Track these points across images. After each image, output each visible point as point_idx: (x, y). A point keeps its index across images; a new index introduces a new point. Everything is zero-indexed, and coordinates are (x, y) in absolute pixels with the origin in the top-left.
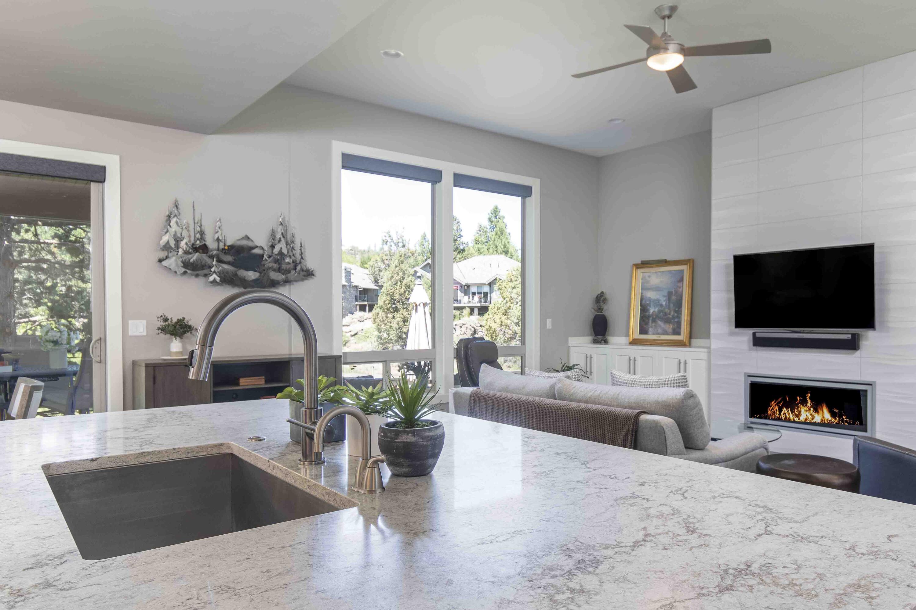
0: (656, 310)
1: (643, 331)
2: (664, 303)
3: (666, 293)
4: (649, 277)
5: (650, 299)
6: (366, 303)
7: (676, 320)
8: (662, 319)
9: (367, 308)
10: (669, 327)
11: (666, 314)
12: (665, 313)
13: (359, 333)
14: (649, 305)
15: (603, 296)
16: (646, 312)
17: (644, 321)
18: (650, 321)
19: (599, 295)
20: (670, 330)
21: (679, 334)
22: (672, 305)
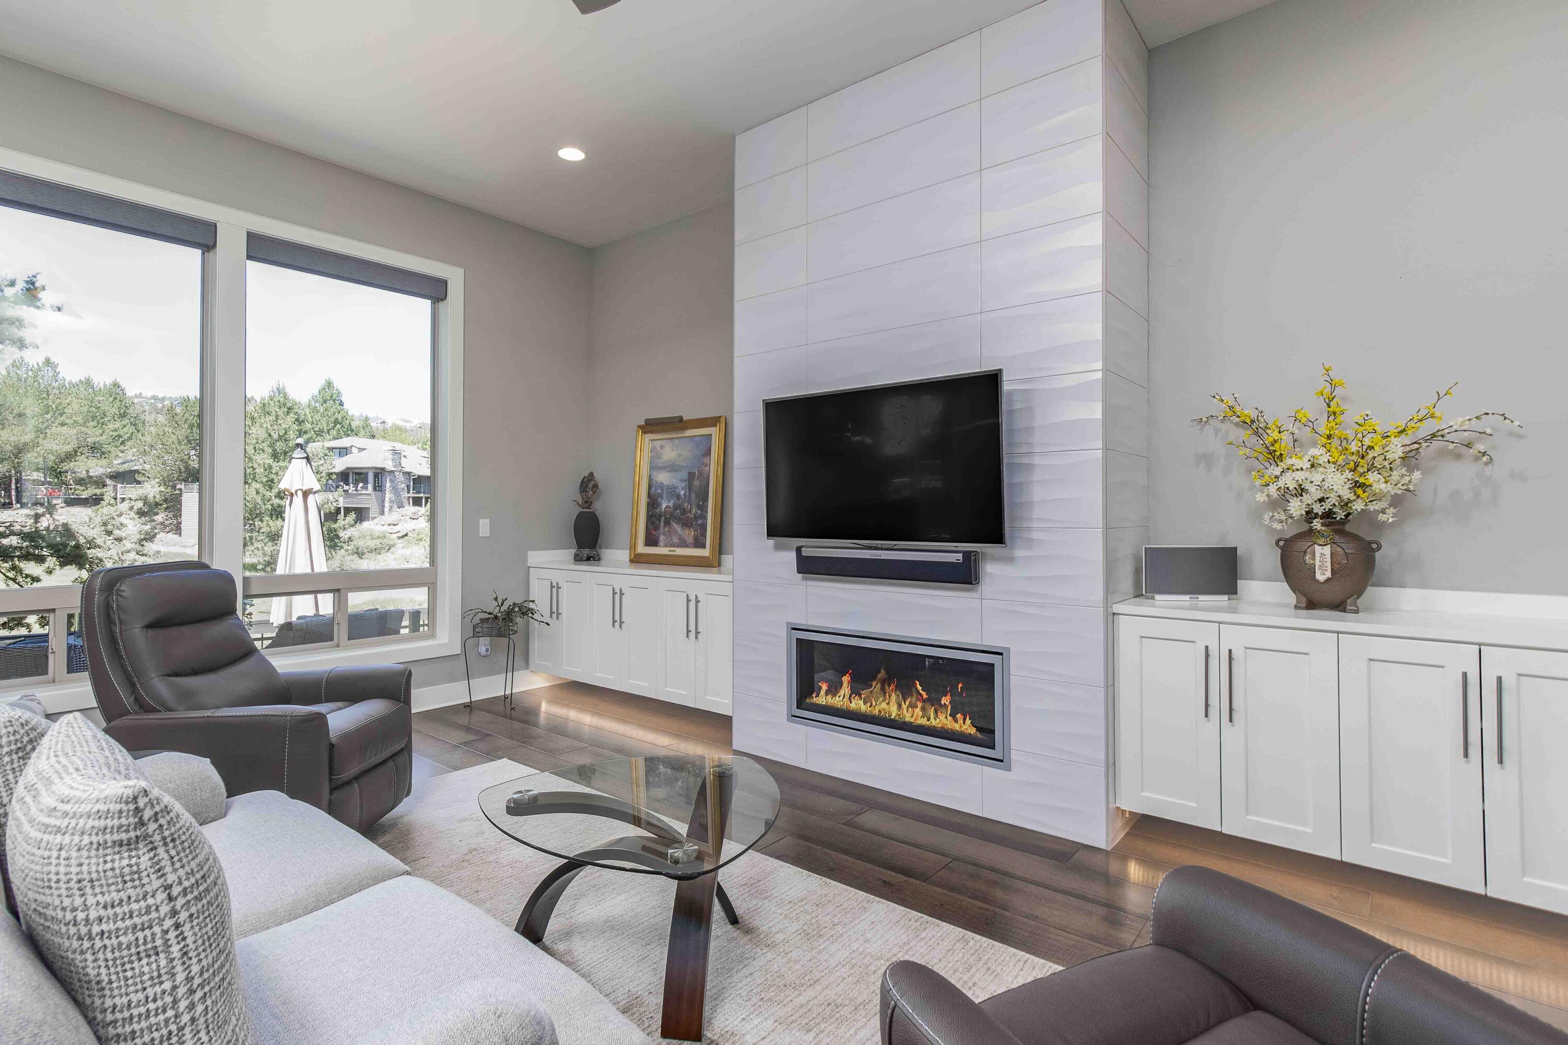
0: (671, 504)
1: (651, 541)
2: (682, 493)
3: (685, 476)
4: (662, 447)
5: (662, 486)
6: (422, 495)
7: (700, 522)
8: (679, 520)
9: (424, 501)
10: (689, 535)
11: (684, 512)
12: (684, 510)
13: (410, 534)
14: (661, 495)
15: (591, 480)
16: (656, 508)
17: (653, 523)
18: (662, 524)
19: (586, 480)
20: (690, 540)
21: (703, 546)
22: (693, 496)
